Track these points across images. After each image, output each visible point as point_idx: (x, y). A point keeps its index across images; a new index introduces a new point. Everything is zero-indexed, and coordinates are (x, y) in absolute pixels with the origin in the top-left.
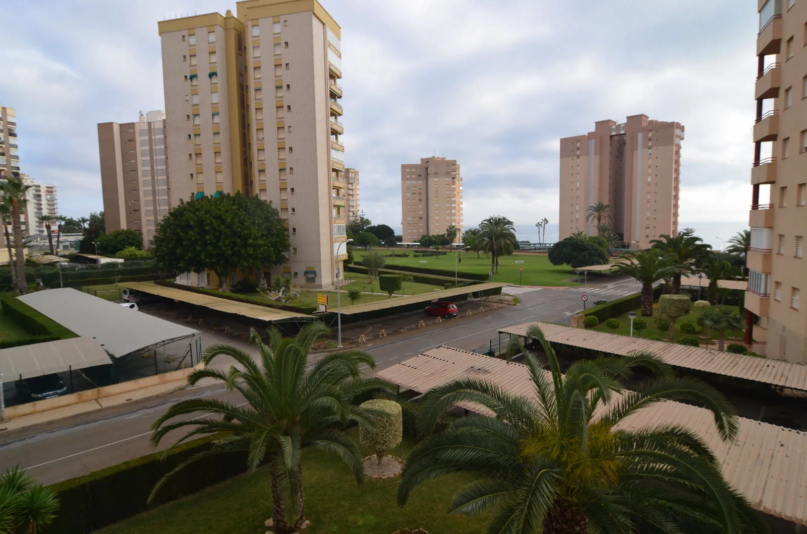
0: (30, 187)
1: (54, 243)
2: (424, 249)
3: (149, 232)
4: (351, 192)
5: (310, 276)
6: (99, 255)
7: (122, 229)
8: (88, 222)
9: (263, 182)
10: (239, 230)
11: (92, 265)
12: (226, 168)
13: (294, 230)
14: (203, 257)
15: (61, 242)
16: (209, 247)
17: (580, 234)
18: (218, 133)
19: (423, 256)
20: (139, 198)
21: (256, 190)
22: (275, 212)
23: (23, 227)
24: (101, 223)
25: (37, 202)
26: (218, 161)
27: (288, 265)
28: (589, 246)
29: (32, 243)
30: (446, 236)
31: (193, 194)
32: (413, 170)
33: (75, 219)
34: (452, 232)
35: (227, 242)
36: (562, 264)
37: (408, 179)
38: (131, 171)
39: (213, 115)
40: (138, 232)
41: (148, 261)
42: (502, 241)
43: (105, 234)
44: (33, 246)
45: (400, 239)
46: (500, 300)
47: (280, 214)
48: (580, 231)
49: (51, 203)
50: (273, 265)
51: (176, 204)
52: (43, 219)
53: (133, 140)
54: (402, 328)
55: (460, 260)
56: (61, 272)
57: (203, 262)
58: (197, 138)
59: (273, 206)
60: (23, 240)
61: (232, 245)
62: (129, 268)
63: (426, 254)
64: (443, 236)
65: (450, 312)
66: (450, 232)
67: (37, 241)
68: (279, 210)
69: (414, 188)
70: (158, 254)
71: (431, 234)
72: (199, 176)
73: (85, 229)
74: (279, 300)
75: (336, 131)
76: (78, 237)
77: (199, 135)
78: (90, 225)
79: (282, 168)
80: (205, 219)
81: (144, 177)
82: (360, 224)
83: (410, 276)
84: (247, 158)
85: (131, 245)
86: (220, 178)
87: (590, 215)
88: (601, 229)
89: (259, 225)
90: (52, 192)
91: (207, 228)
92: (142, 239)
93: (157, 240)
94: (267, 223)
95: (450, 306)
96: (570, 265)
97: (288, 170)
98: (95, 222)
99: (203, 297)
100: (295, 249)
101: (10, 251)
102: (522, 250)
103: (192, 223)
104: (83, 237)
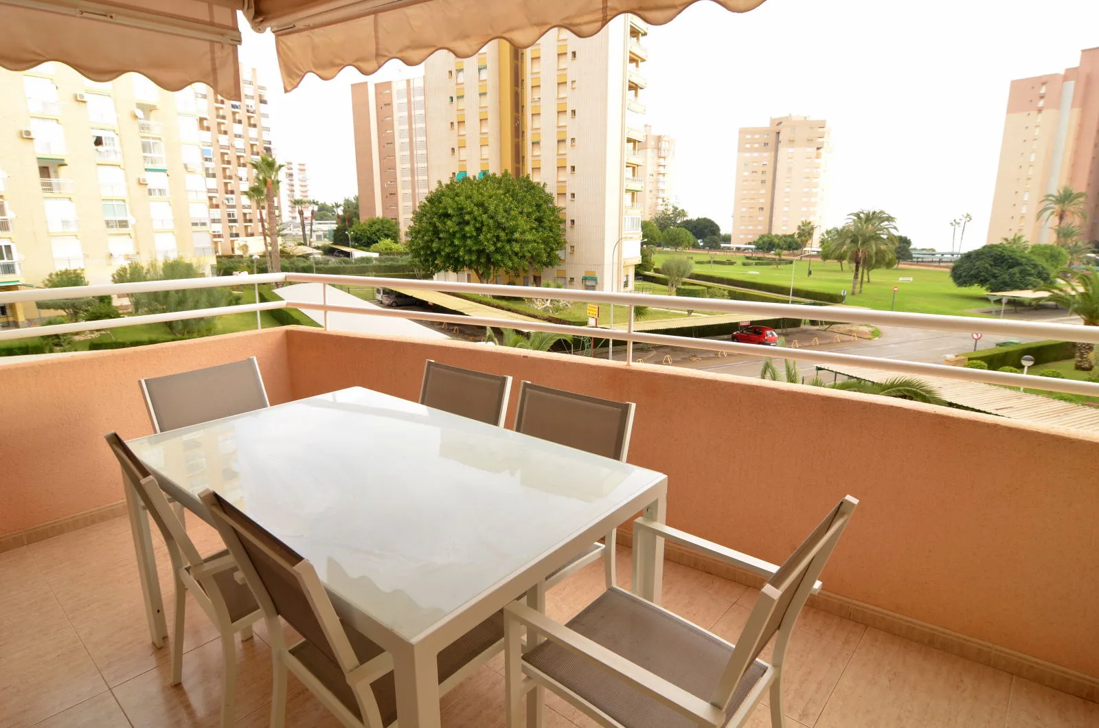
0: (283, 166)
1: (308, 232)
2: (760, 255)
3: (405, 222)
4: (661, 170)
5: (589, 283)
6: (354, 247)
7: (377, 216)
8: (342, 208)
9: (537, 158)
10: (503, 220)
11: (346, 258)
12: (493, 140)
13: (573, 221)
14: (461, 253)
15: (314, 231)
16: (469, 242)
17: (1017, 240)
18: (485, 94)
19: (756, 264)
20: (396, 179)
21: (528, 169)
22: (549, 199)
23: (277, 212)
24: (355, 208)
25: (289, 182)
26: (484, 130)
27: (561, 268)
28: (1023, 260)
29: (285, 232)
30: (796, 236)
31: (454, 174)
32: (757, 136)
33: (329, 203)
34: (806, 232)
35: (489, 236)
36: (971, 284)
37: (747, 150)
38: (388, 144)
39: (480, 70)
40: (394, 220)
41: (404, 257)
42: (874, 246)
43: (359, 223)
44: (286, 235)
45: (727, 239)
46: (851, 331)
47: (555, 201)
48: (1018, 235)
49: (303, 184)
50: (544, 266)
51: (434, 187)
52: (297, 202)
53: (389, 104)
54: (695, 356)
55: (810, 273)
56: (314, 266)
57: (461, 259)
58: (460, 100)
59: (548, 190)
60: (277, 228)
61: (495, 240)
62: (383, 264)
63: (760, 262)
64: (792, 236)
65: (767, 340)
66: (803, 230)
67: (290, 230)
68: (555, 195)
69: (755, 164)
70: (413, 247)
71: (774, 233)
72: (462, 150)
73: (338, 216)
74: (546, 309)
75: (636, 85)
76: (332, 226)
77: (462, 97)
78: (344, 211)
79: (561, 138)
80: (465, 206)
81: (402, 151)
82: (671, 216)
83: (724, 290)
84: (518, 125)
85: (387, 236)
86: (486, 152)
87: (1045, 209)
88: (1063, 234)
89: (529, 215)
90: (304, 170)
91: (467, 217)
92: (399, 230)
93: (414, 232)
94: (539, 212)
95: (768, 332)
96: (984, 288)
97: (569, 142)
98: (349, 207)
99: (459, 301)
100: (572, 247)
101: (265, 239)
102: (918, 262)
103: (450, 211)
104: (337, 226)
